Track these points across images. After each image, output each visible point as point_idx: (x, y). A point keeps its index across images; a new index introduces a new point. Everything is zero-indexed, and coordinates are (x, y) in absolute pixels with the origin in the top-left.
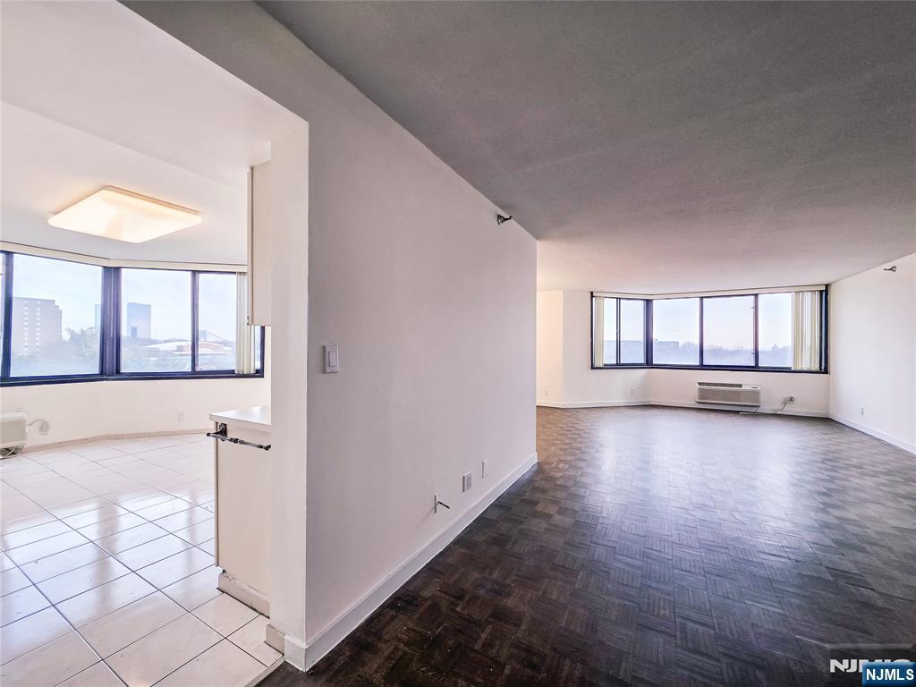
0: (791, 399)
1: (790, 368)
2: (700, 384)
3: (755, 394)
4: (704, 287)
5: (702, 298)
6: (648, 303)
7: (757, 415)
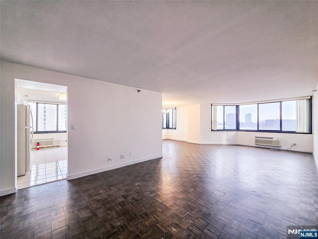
0: (295, 144)
1: (295, 132)
2: (256, 137)
3: (278, 142)
4: (259, 99)
5: (258, 104)
6: (237, 107)
7: (279, 150)
